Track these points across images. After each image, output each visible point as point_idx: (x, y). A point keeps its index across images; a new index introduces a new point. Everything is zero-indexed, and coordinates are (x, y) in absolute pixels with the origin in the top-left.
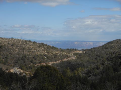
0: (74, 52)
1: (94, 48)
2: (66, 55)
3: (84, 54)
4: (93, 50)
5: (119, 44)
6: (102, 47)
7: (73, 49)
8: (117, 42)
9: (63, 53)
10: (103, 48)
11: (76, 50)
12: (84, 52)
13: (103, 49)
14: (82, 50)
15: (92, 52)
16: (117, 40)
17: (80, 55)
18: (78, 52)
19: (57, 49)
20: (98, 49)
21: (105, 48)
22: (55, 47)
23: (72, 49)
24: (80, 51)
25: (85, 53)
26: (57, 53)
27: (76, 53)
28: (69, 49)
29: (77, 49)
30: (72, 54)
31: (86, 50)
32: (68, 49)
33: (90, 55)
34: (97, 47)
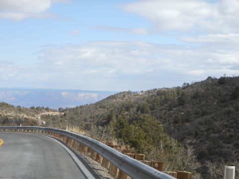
0: (43, 113)
1: (81, 107)
2: (25, 118)
3: (61, 117)
4: (79, 110)
5: (126, 99)
6: (96, 105)
7: (43, 108)
8: (124, 96)
9: (22, 115)
10: (98, 106)
11: (47, 109)
12: (63, 113)
13: (96, 108)
14: (59, 109)
15: (76, 114)
16: (124, 92)
17: (54, 118)
18: (50, 113)
19: (11, 108)
20: (88, 108)
21: (100, 107)
22: (7, 104)
23: (41, 107)
24: (55, 111)
25: (64, 115)
26: (8, 116)
27: (46, 116)
28: (36, 107)
29: (50, 108)
30: (39, 118)
31: (66, 110)
32: (33, 108)
33: (72, 118)
34: (87, 105)
